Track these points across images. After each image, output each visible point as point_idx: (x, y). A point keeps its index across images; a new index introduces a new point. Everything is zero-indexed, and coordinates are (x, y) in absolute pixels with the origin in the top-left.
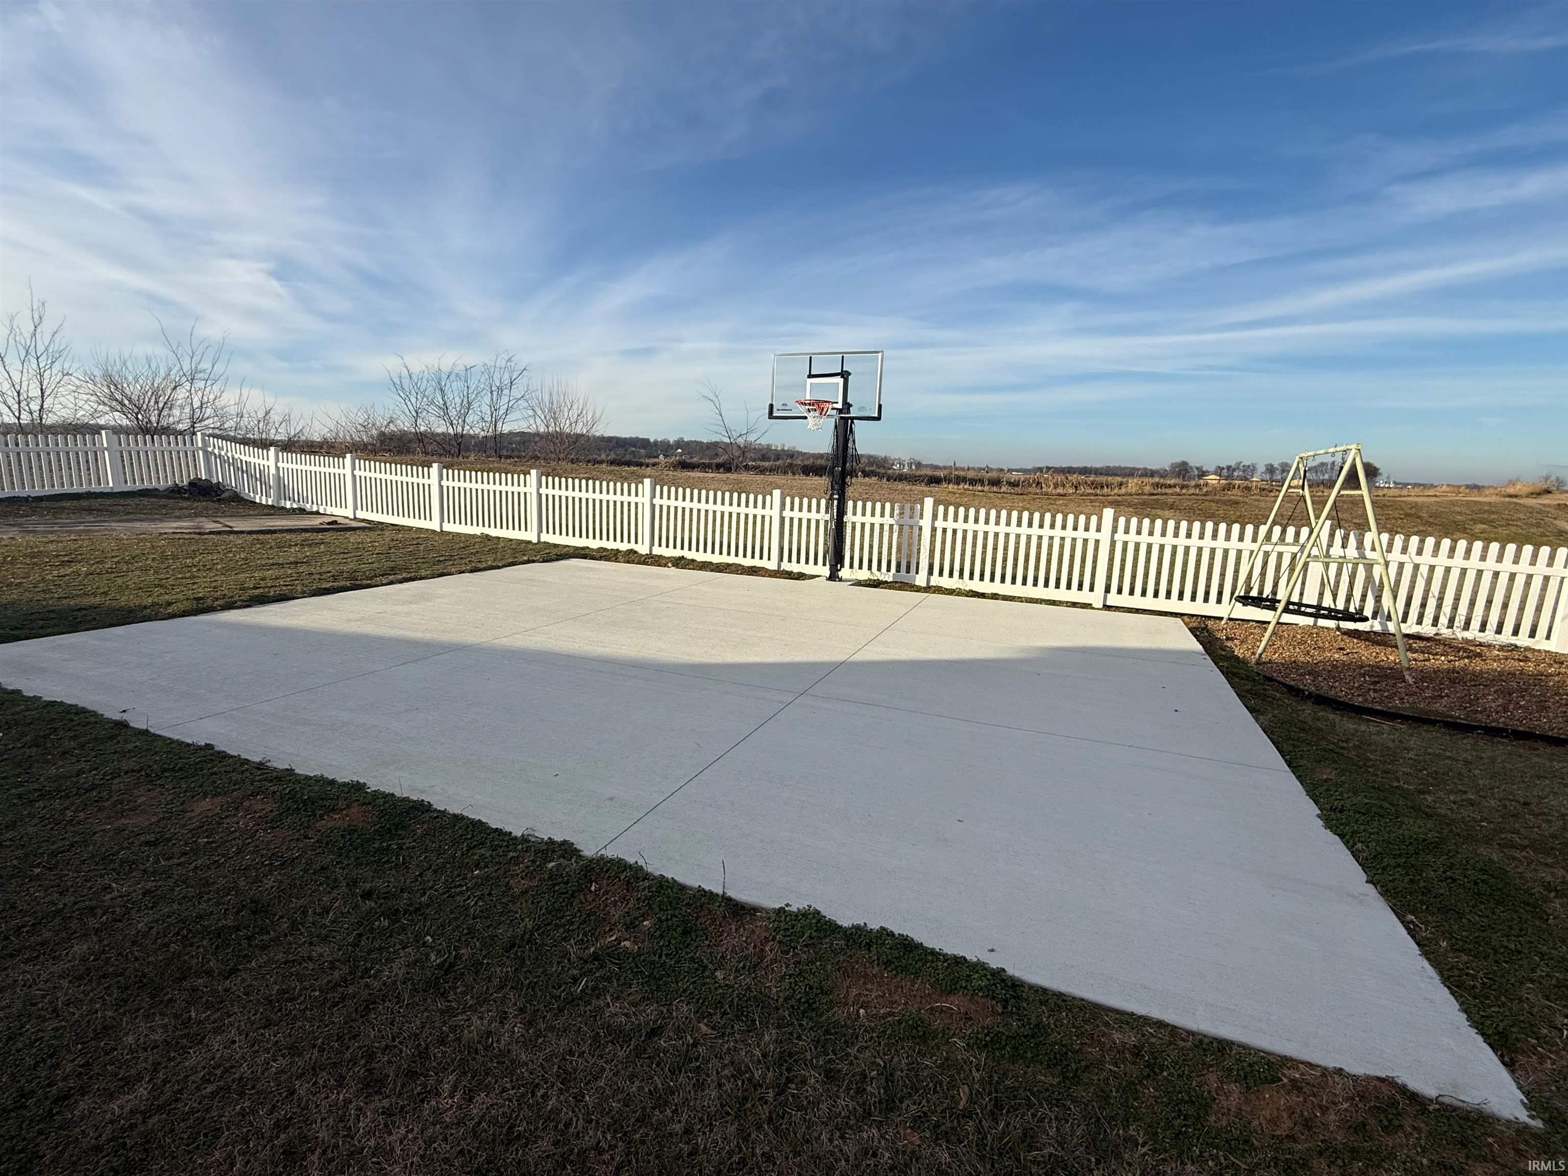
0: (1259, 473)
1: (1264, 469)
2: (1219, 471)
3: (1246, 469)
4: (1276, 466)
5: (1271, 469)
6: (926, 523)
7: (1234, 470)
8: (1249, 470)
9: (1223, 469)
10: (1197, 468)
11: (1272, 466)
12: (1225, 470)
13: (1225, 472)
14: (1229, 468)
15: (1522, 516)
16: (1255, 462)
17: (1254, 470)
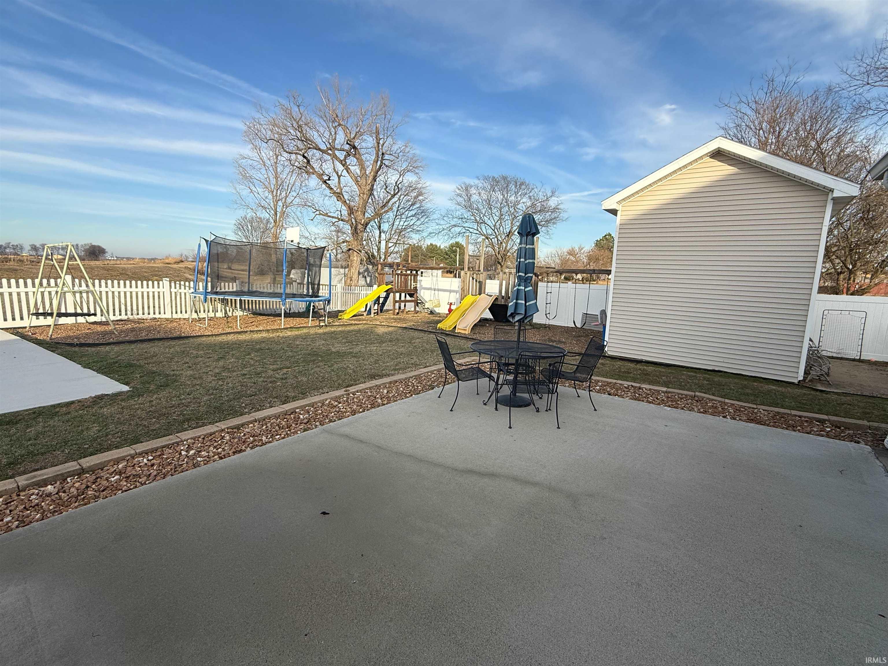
4: (38, 246)
15: (171, 272)
16: (21, 243)
17: (22, 248)
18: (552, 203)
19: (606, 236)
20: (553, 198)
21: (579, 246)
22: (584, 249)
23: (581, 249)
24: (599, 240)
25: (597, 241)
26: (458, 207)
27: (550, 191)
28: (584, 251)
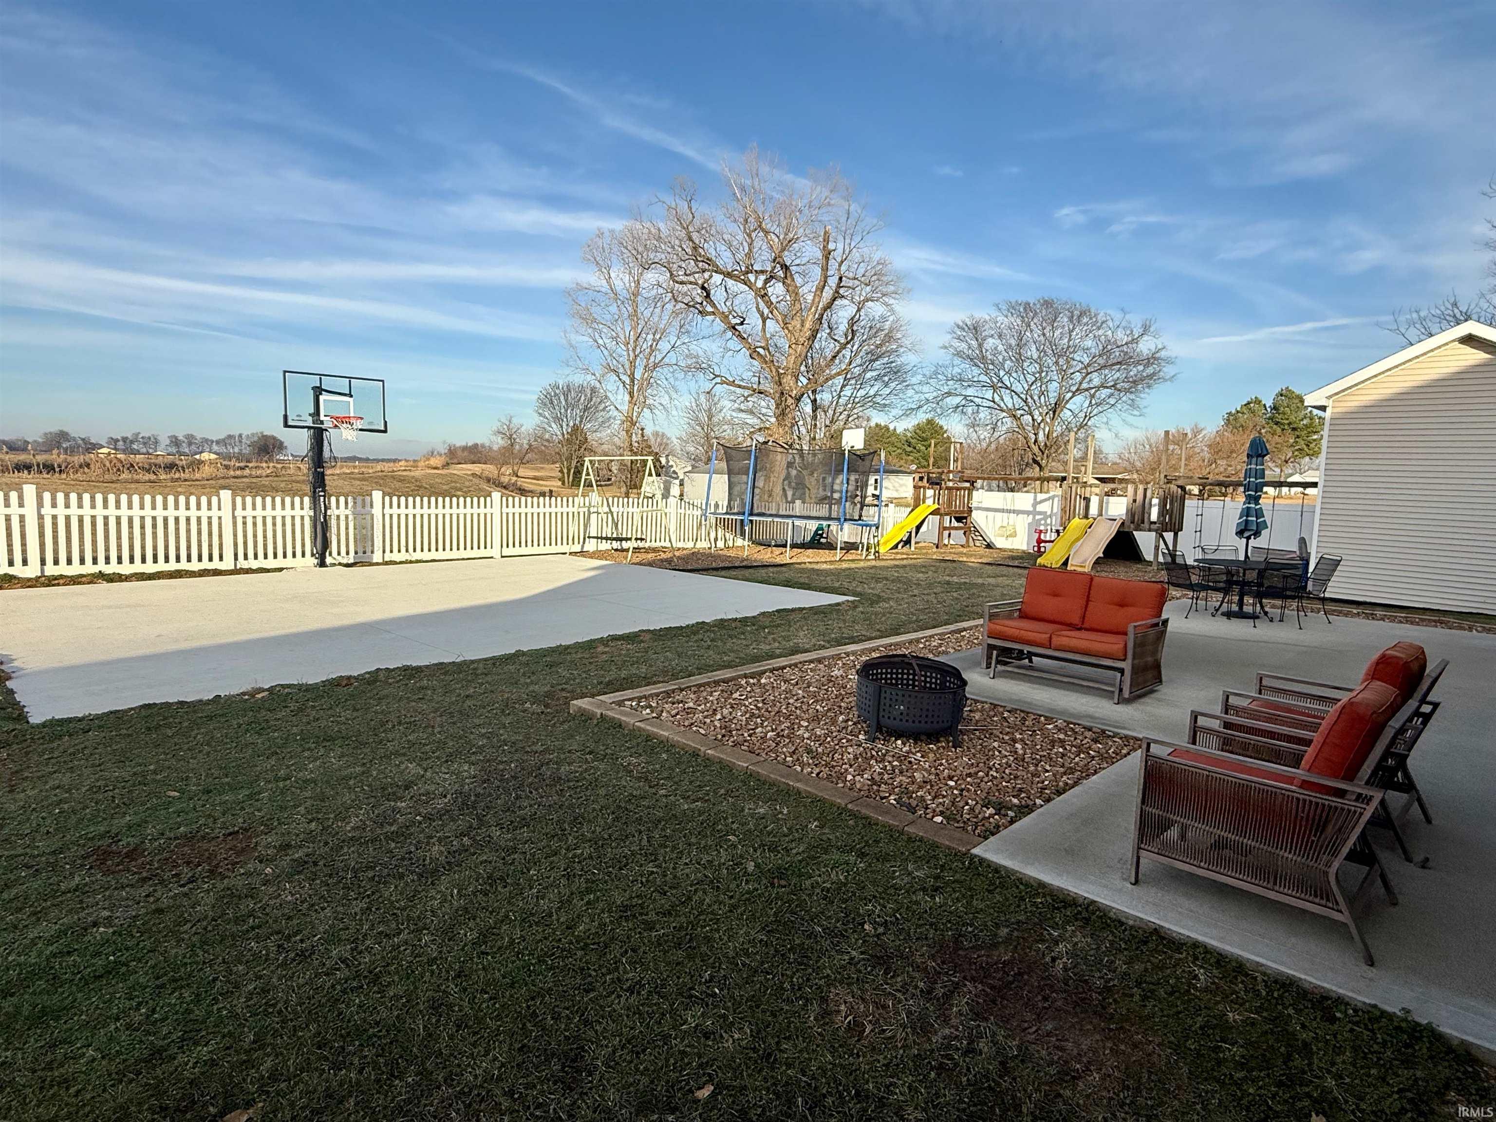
0: (163, 446)
1: (168, 442)
2: (113, 442)
3: (146, 441)
4: (181, 438)
5: (175, 442)
6: (377, 511)
7: (132, 442)
8: (151, 442)
9: (117, 440)
10: (83, 440)
11: (176, 438)
12: (121, 443)
13: (120, 444)
14: (125, 439)
16: (156, 433)
17: (156, 442)
18: (1146, 346)
19: (1249, 403)
20: (1145, 338)
21: (1193, 425)
22: (1204, 432)
23: (1196, 432)
24: (1234, 411)
25: (1230, 414)
26: (957, 361)
27: (1139, 326)
28: (1204, 436)
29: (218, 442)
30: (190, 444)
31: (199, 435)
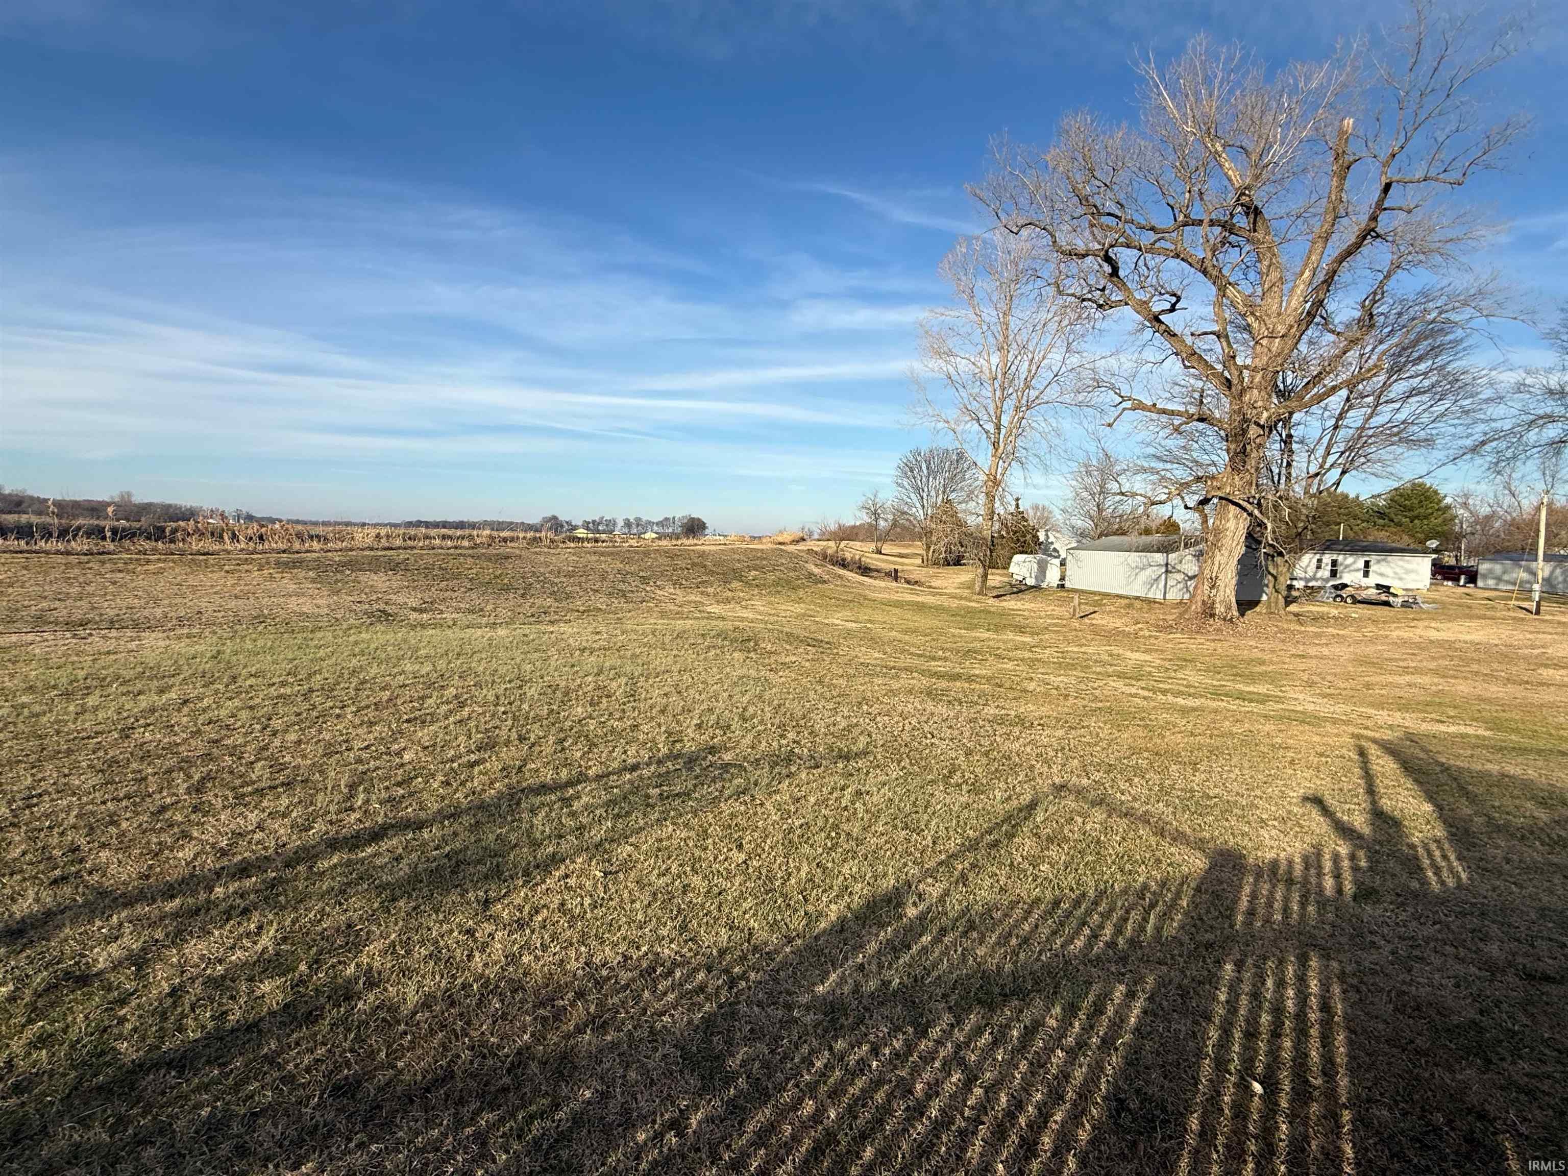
0: (619, 526)
1: (623, 523)
2: (586, 525)
3: (608, 523)
4: (632, 520)
5: (628, 524)
7: (598, 524)
8: (611, 524)
9: (589, 523)
11: (629, 520)
12: (591, 525)
14: (594, 522)
29: (657, 524)
30: (638, 525)
31: (644, 519)
